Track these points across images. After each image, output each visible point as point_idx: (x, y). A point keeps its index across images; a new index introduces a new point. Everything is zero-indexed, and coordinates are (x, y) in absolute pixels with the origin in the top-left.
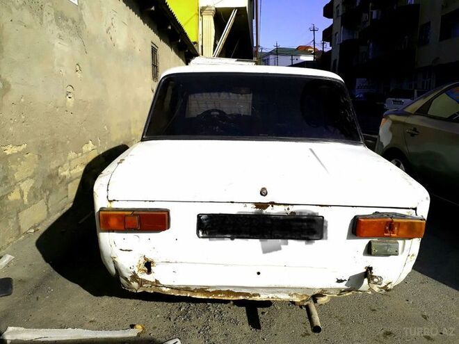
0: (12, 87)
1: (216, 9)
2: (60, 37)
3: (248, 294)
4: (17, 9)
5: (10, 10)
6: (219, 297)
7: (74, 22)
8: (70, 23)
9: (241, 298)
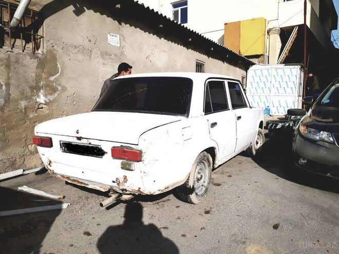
0: (68, 89)
1: (281, 28)
2: (104, 64)
3: (84, 184)
4: (74, 54)
5: (69, 55)
6: (75, 183)
7: (115, 55)
8: (113, 56)
9: (83, 185)
